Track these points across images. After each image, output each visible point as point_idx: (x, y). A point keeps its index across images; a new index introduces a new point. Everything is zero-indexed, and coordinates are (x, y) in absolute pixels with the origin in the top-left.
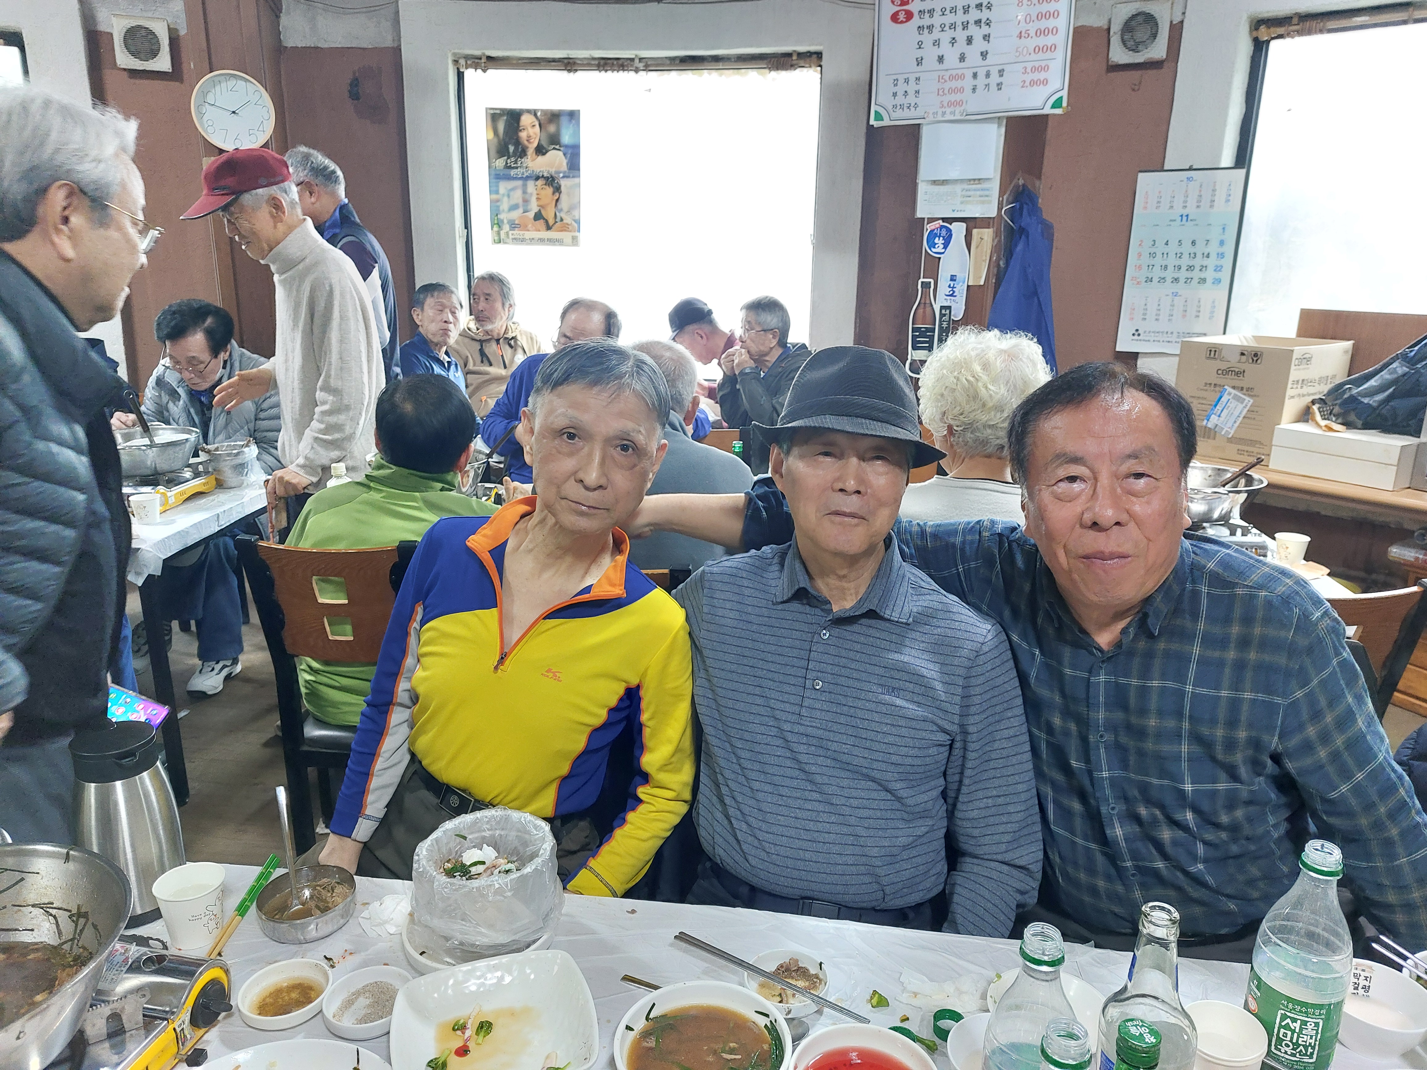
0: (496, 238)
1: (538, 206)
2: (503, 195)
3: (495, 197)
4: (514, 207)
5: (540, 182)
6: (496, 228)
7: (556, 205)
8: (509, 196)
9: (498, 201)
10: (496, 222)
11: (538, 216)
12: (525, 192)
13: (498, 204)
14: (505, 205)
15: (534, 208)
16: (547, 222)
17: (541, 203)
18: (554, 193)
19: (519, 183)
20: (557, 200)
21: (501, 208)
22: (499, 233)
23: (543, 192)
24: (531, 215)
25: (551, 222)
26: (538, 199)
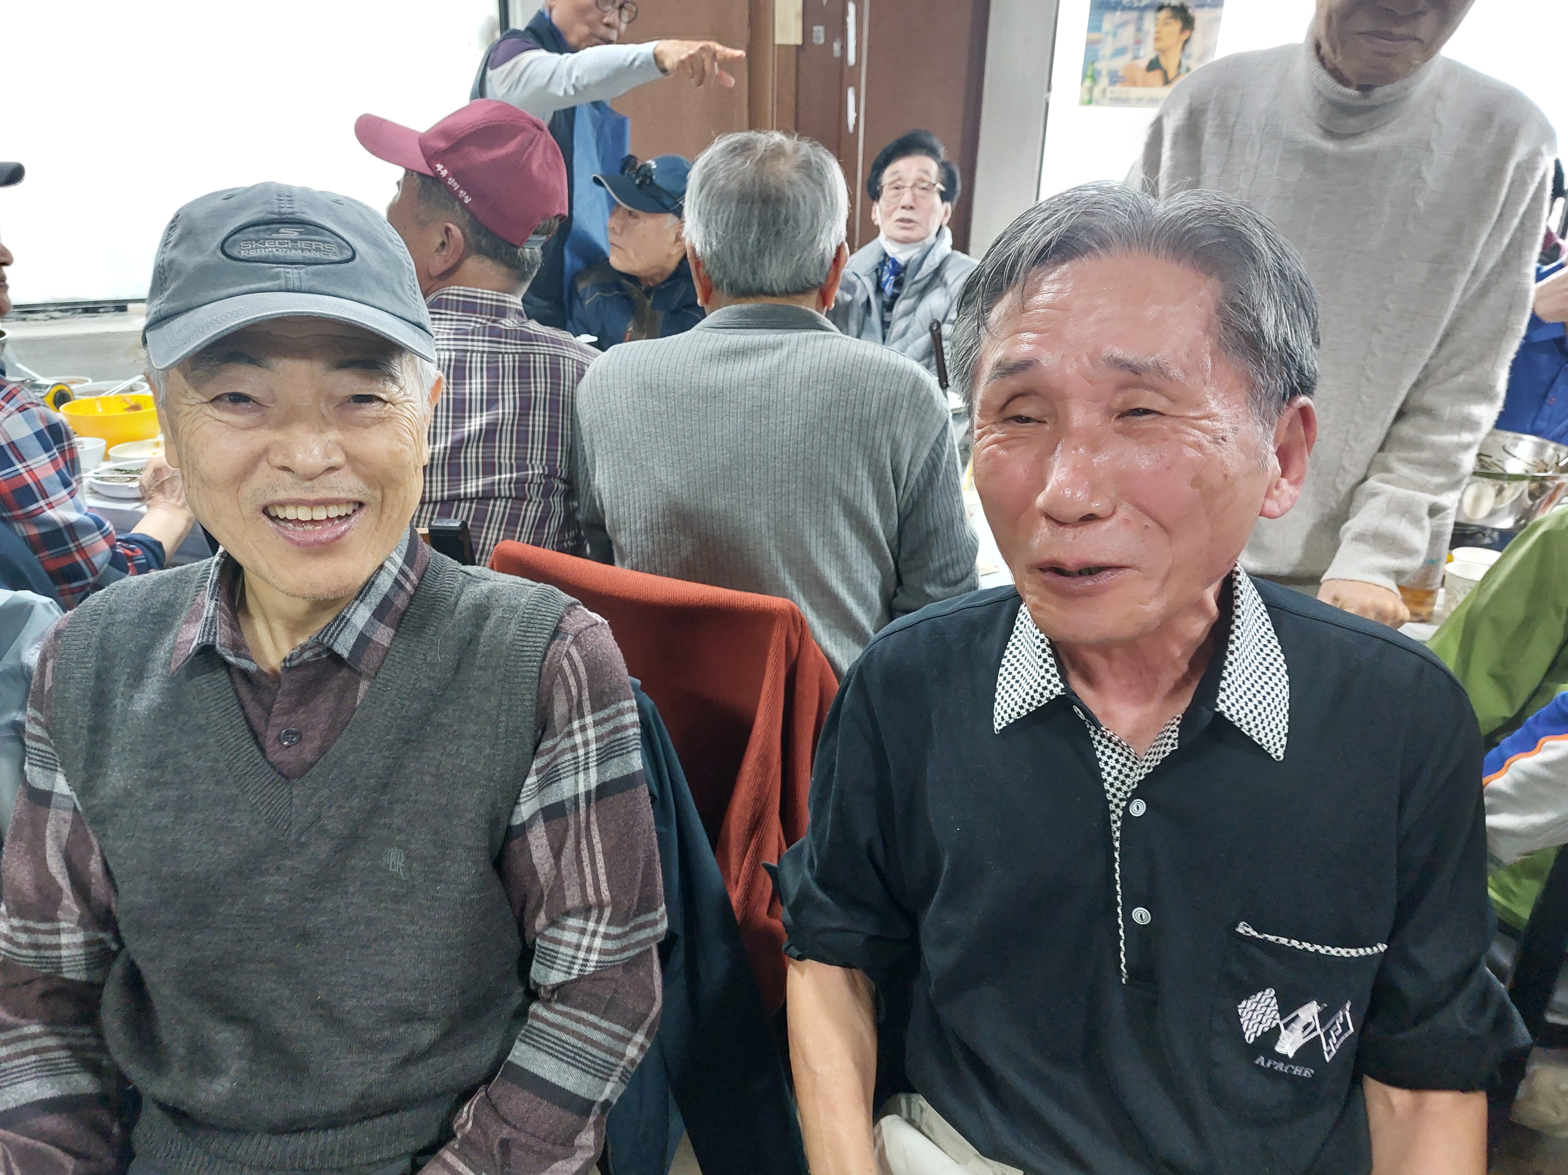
0: (1086, 98)
1: (1156, 49)
2: (1107, 33)
3: (1095, 36)
4: (1120, 52)
5: (1164, 14)
6: (1088, 83)
7: (1183, 49)
8: (1115, 35)
9: (1098, 42)
10: (1091, 74)
11: (1154, 65)
12: (1139, 29)
13: (1097, 47)
14: (1107, 48)
15: (1148, 53)
16: (1165, 74)
17: (1161, 45)
18: (1183, 29)
19: (1133, 15)
20: (1186, 42)
21: (1101, 53)
22: (1091, 91)
23: (1166, 30)
24: (1144, 63)
25: (1171, 73)
26: (1157, 39)
